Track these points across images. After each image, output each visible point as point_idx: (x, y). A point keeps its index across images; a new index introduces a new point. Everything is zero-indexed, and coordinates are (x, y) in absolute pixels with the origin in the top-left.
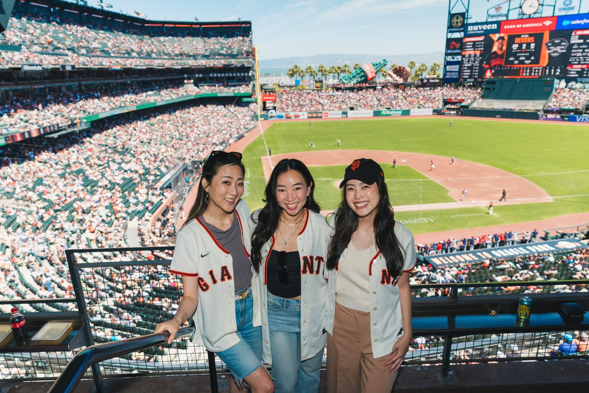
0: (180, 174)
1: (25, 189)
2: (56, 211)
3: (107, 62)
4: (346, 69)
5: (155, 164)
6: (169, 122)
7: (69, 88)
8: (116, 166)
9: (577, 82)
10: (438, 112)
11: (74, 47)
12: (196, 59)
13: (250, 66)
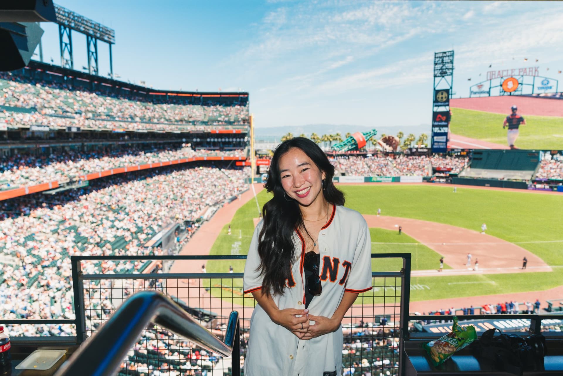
0: (171, 234)
1: (16, 244)
2: (44, 267)
3: (111, 125)
4: (338, 137)
5: (147, 223)
6: (164, 183)
7: (72, 149)
8: (109, 224)
10: (427, 180)
11: (81, 111)
12: (195, 125)
13: (246, 132)
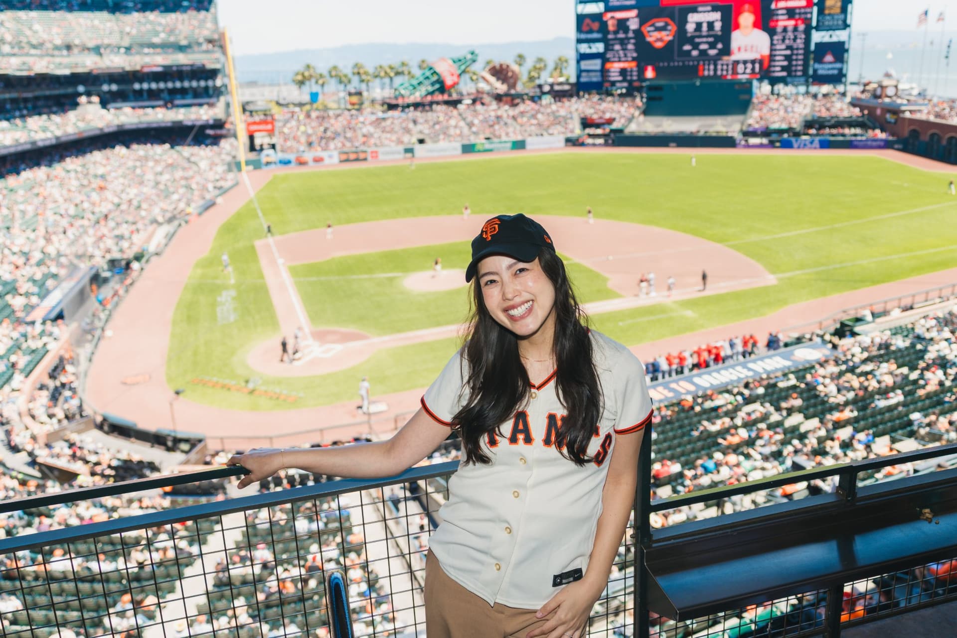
4: (405, 69)
9: (786, 84)
10: (572, 142)
13: (218, 66)
